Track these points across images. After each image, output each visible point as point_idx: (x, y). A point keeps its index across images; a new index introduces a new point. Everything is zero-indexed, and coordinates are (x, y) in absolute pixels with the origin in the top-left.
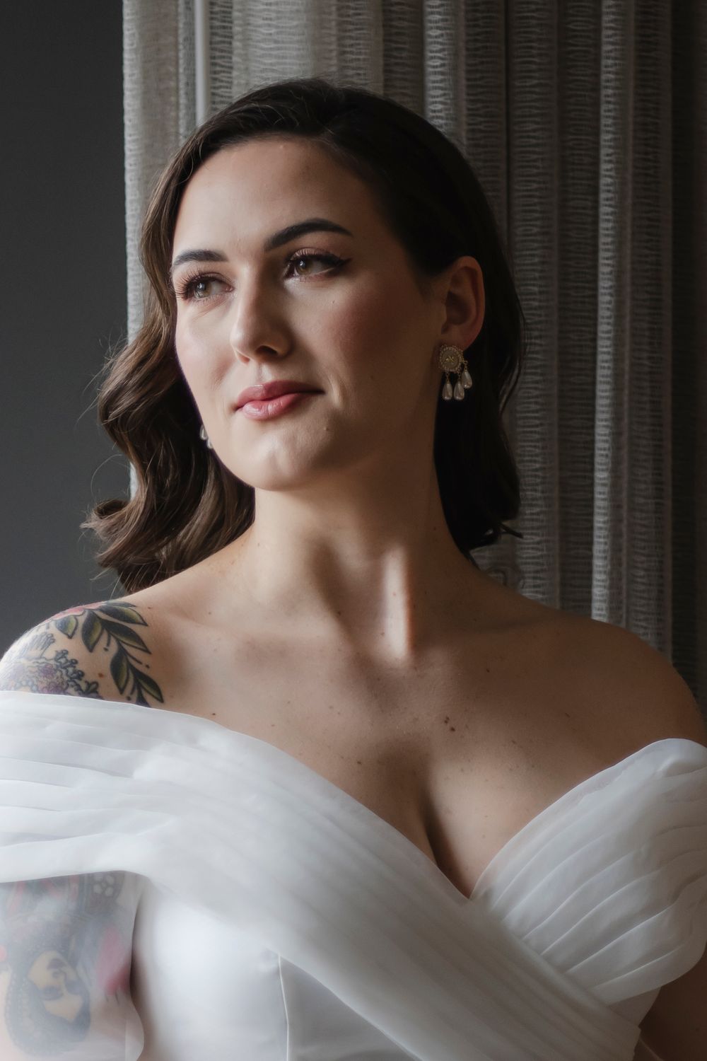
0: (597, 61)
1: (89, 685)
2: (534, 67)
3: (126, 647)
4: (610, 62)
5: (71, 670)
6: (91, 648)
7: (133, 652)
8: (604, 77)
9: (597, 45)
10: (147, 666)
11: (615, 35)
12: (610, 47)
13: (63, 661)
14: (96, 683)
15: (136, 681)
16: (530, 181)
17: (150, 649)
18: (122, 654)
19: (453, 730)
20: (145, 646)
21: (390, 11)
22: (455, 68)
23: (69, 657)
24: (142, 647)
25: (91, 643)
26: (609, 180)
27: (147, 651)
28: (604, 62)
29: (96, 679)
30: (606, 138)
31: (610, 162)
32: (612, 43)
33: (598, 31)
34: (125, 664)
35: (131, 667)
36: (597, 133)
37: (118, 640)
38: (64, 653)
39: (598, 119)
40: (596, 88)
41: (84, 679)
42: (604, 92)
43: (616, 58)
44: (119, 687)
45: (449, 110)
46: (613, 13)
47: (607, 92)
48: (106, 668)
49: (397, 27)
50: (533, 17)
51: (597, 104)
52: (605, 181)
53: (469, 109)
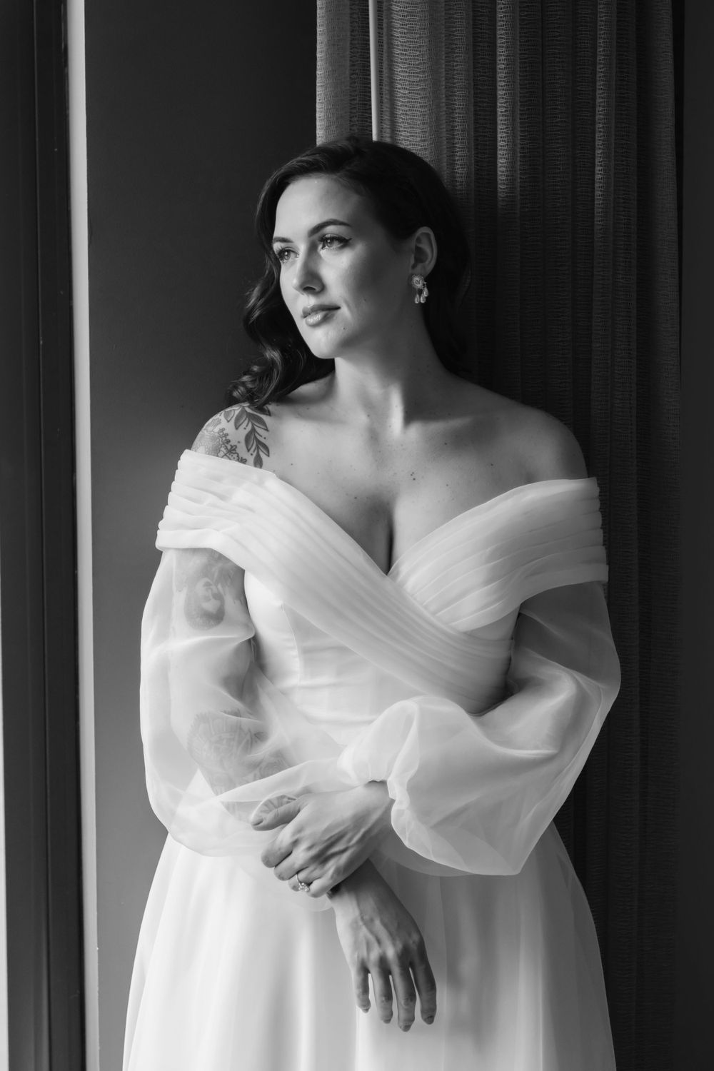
0: (594, 107)
1: (232, 447)
2: (558, 111)
3: (256, 428)
4: (601, 108)
5: (224, 438)
6: (237, 428)
7: (259, 430)
8: (597, 117)
9: (594, 99)
10: (265, 438)
11: (604, 93)
12: (601, 100)
13: (221, 434)
14: (236, 446)
15: (257, 445)
16: (555, 177)
17: (269, 429)
18: (253, 430)
19: (414, 479)
20: (266, 426)
21: (477, 80)
22: (513, 112)
23: (225, 432)
24: (264, 427)
25: (238, 425)
26: (601, 176)
27: (267, 430)
28: (597, 109)
29: (236, 444)
30: (598, 152)
31: (601, 166)
32: (602, 98)
33: (594, 91)
34: (253, 437)
35: (255, 437)
36: (594, 149)
37: (253, 424)
38: (223, 429)
39: (594, 141)
40: (593, 123)
41: (230, 443)
42: (597, 126)
43: (604, 107)
44: (247, 448)
45: (509, 136)
46: (603, 81)
47: (599, 126)
48: (242, 439)
49: (480, 89)
50: (557, 83)
51: (594, 133)
52: (598, 177)
53: (521, 136)
